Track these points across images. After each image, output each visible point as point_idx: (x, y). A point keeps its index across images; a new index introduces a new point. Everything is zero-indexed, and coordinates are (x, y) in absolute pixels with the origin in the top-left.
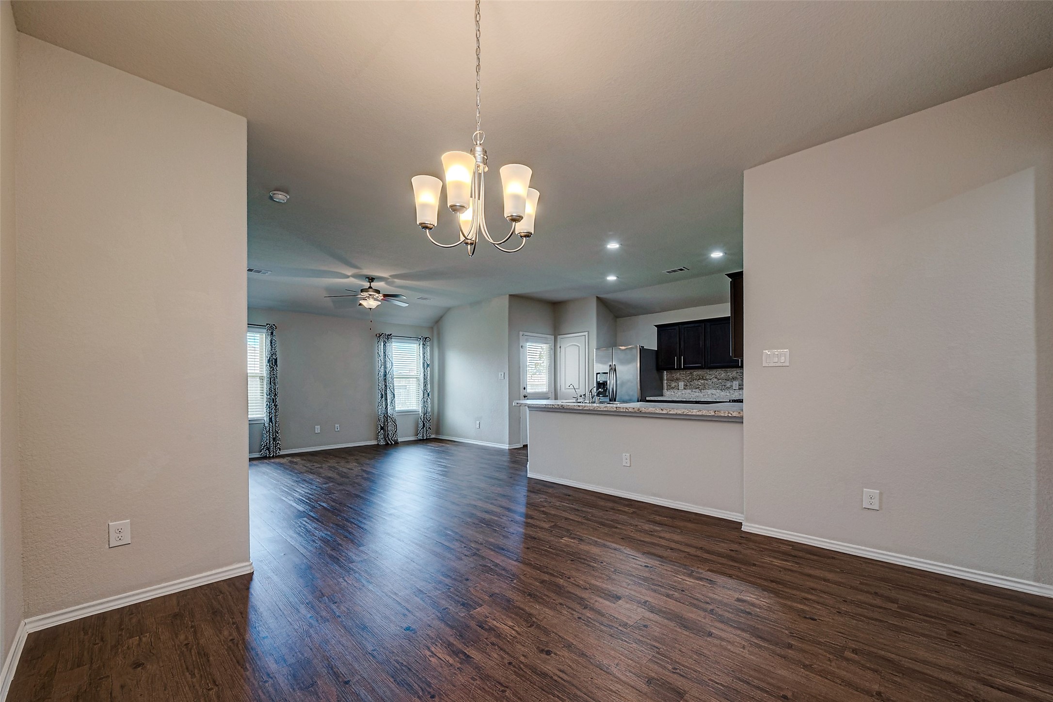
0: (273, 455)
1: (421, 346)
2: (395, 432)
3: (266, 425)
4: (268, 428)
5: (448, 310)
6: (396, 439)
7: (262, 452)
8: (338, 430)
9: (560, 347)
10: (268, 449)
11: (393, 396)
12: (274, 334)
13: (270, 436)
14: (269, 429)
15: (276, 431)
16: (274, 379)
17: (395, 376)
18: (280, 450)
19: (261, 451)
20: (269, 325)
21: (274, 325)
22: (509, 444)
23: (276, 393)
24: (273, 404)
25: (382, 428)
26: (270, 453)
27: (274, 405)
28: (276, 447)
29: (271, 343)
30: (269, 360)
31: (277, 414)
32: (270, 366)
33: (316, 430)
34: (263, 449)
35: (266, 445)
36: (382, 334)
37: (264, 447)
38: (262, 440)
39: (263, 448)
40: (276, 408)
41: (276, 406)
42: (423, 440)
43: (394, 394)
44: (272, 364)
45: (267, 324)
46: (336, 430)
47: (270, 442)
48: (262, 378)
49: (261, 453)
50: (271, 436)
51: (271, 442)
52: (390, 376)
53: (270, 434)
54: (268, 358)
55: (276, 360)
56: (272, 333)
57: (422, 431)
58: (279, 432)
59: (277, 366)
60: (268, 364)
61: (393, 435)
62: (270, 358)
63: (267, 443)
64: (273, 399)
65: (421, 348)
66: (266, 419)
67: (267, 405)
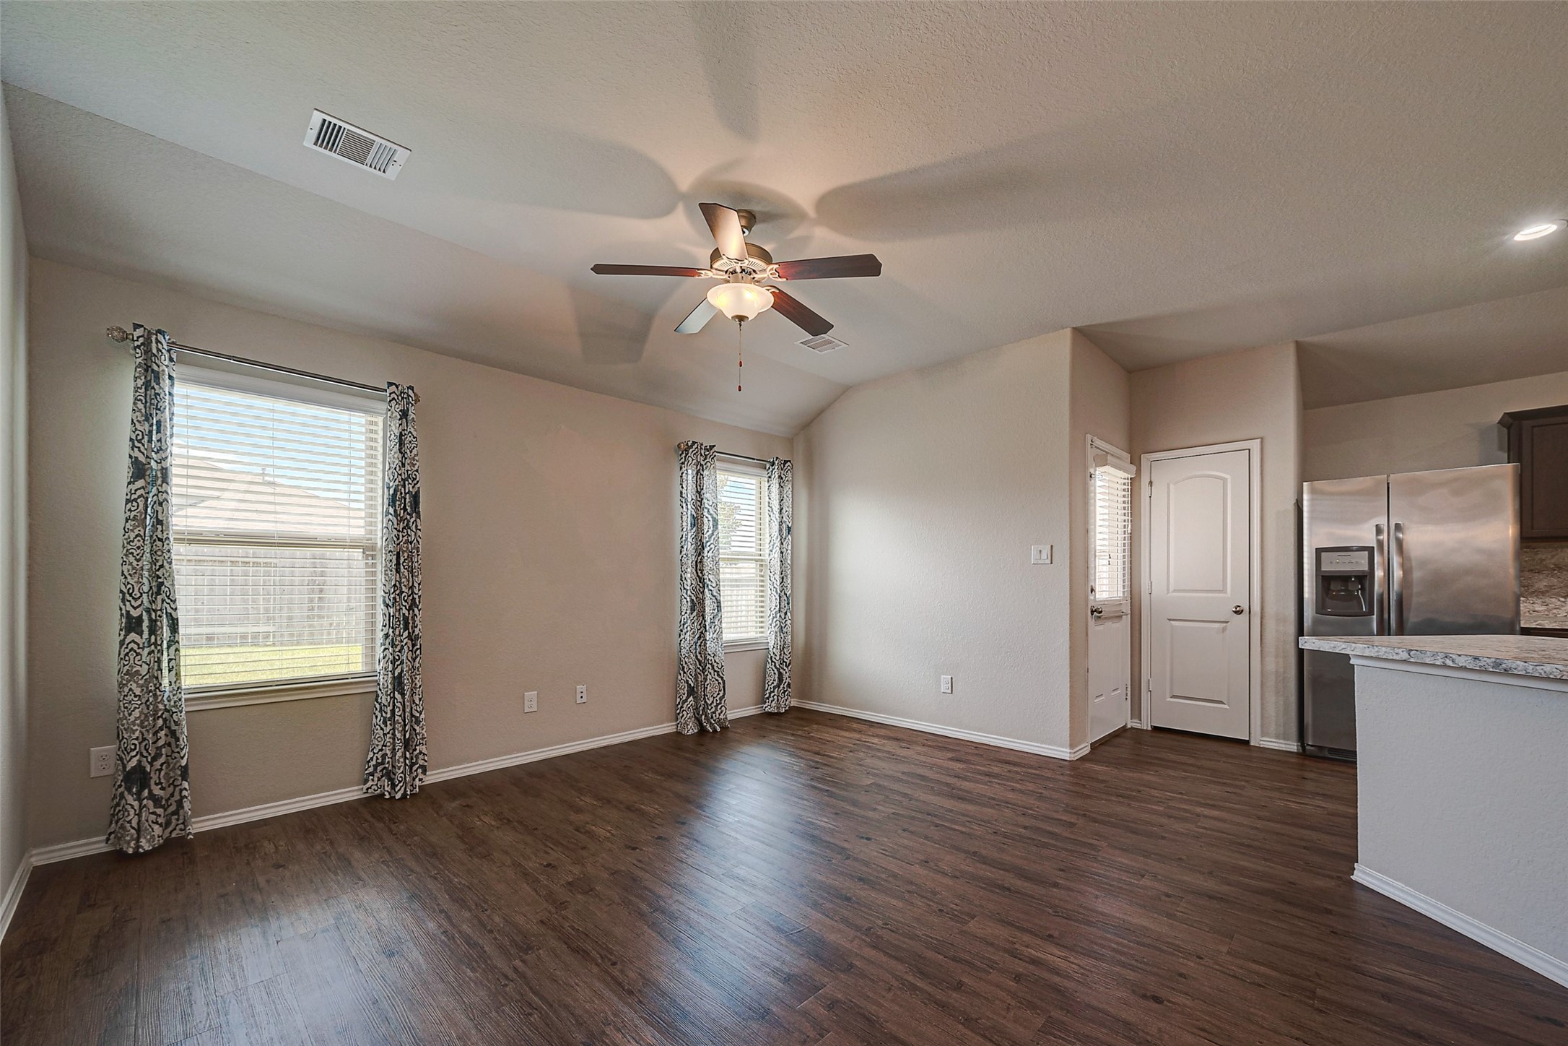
0: (404, 795)
1: (775, 481)
2: (721, 699)
3: (384, 699)
4: (390, 708)
5: (844, 391)
6: (722, 716)
7: (370, 783)
8: (584, 700)
9: (1151, 483)
10: (389, 775)
11: (716, 605)
12: (411, 416)
13: (394, 734)
14: (393, 711)
15: (412, 715)
16: (410, 558)
17: (720, 556)
18: (424, 772)
19: (366, 781)
20: (397, 387)
21: (411, 388)
22: (1072, 746)
23: (414, 599)
24: (406, 634)
25: (691, 691)
26: (393, 786)
27: (409, 637)
28: (412, 765)
29: (401, 443)
30: (394, 495)
31: (417, 665)
32: (396, 515)
33: (527, 704)
34: (372, 774)
35: (383, 763)
36: (694, 443)
37: (376, 767)
38: (369, 746)
39: (371, 769)
40: (414, 645)
41: (413, 639)
42: (779, 714)
43: (719, 602)
44: (405, 509)
45: (390, 384)
46: (579, 701)
47: (394, 751)
48: (369, 550)
49: (365, 787)
50: (398, 735)
51: (399, 754)
52: (710, 554)
53: (394, 729)
54: (392, 491)
55: (416, 498)
56: (404, 414)
57: (776, 693)
58: (423, 716)
59: (418, 516)
60: (391, 510)
61: (717, 706)
62: (395, 491)
63: (384, 756)
64: (406, 620)
65: (775, 489)
66: (385, 680)
67: (387, 636)
